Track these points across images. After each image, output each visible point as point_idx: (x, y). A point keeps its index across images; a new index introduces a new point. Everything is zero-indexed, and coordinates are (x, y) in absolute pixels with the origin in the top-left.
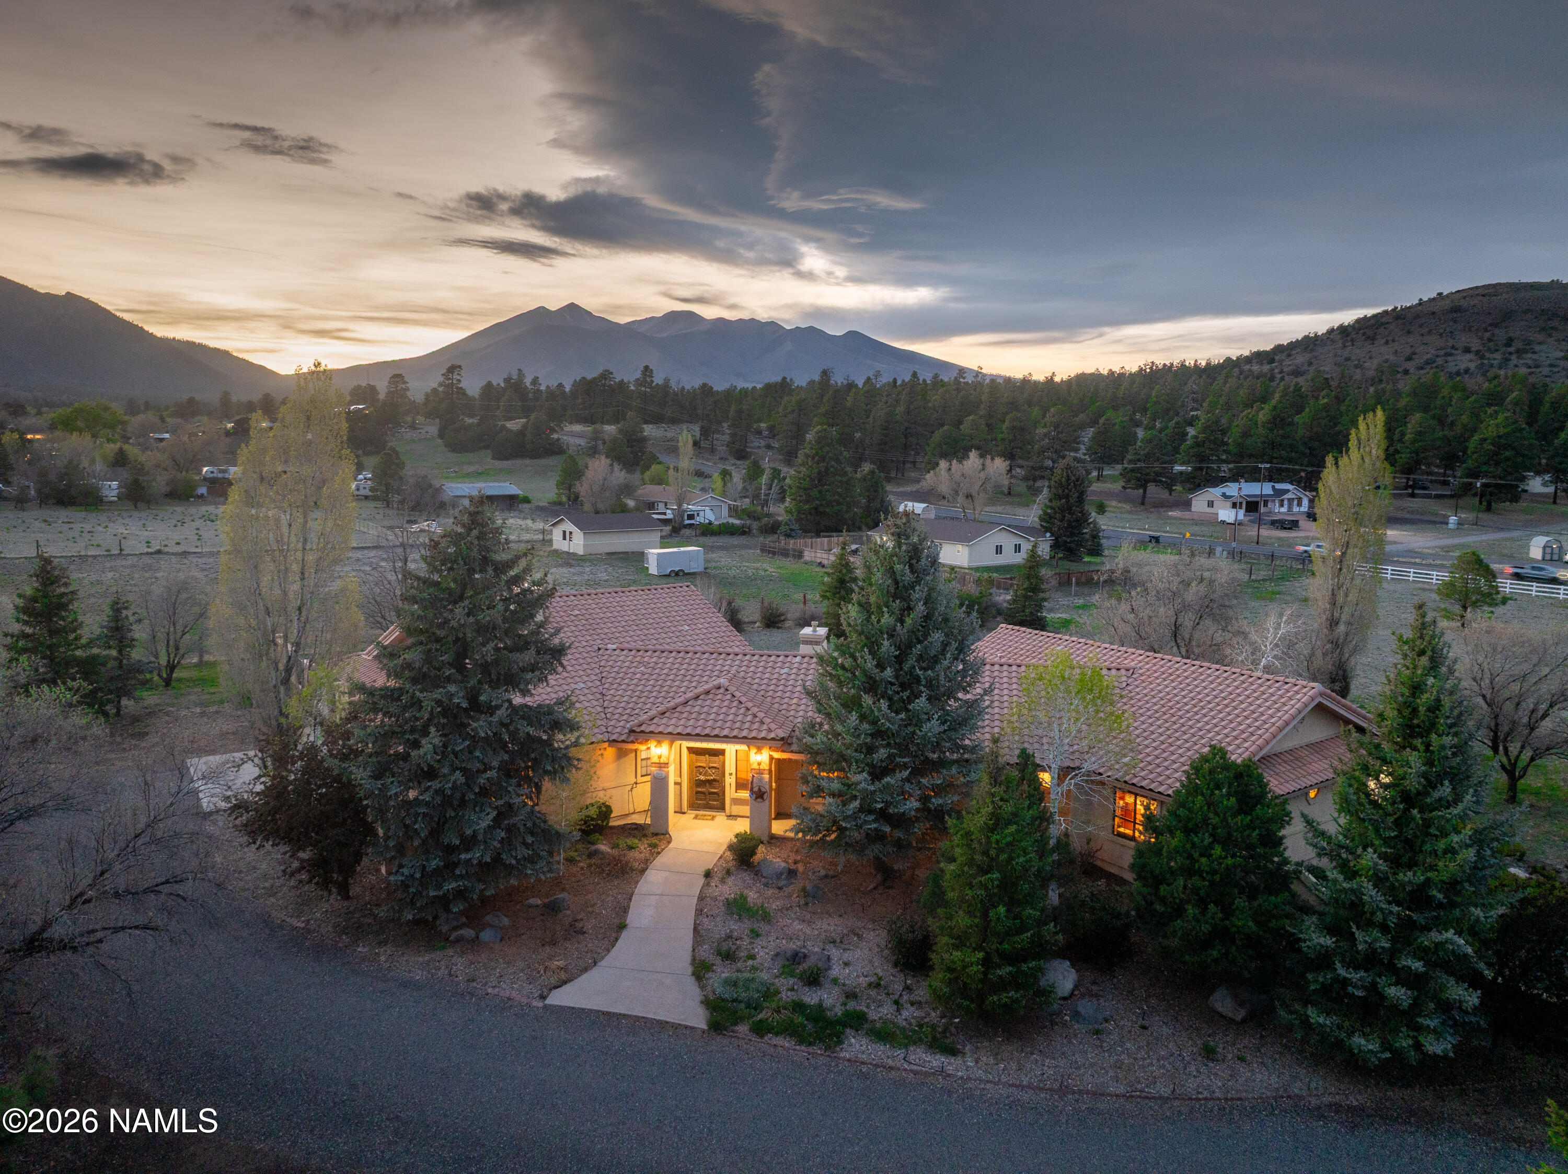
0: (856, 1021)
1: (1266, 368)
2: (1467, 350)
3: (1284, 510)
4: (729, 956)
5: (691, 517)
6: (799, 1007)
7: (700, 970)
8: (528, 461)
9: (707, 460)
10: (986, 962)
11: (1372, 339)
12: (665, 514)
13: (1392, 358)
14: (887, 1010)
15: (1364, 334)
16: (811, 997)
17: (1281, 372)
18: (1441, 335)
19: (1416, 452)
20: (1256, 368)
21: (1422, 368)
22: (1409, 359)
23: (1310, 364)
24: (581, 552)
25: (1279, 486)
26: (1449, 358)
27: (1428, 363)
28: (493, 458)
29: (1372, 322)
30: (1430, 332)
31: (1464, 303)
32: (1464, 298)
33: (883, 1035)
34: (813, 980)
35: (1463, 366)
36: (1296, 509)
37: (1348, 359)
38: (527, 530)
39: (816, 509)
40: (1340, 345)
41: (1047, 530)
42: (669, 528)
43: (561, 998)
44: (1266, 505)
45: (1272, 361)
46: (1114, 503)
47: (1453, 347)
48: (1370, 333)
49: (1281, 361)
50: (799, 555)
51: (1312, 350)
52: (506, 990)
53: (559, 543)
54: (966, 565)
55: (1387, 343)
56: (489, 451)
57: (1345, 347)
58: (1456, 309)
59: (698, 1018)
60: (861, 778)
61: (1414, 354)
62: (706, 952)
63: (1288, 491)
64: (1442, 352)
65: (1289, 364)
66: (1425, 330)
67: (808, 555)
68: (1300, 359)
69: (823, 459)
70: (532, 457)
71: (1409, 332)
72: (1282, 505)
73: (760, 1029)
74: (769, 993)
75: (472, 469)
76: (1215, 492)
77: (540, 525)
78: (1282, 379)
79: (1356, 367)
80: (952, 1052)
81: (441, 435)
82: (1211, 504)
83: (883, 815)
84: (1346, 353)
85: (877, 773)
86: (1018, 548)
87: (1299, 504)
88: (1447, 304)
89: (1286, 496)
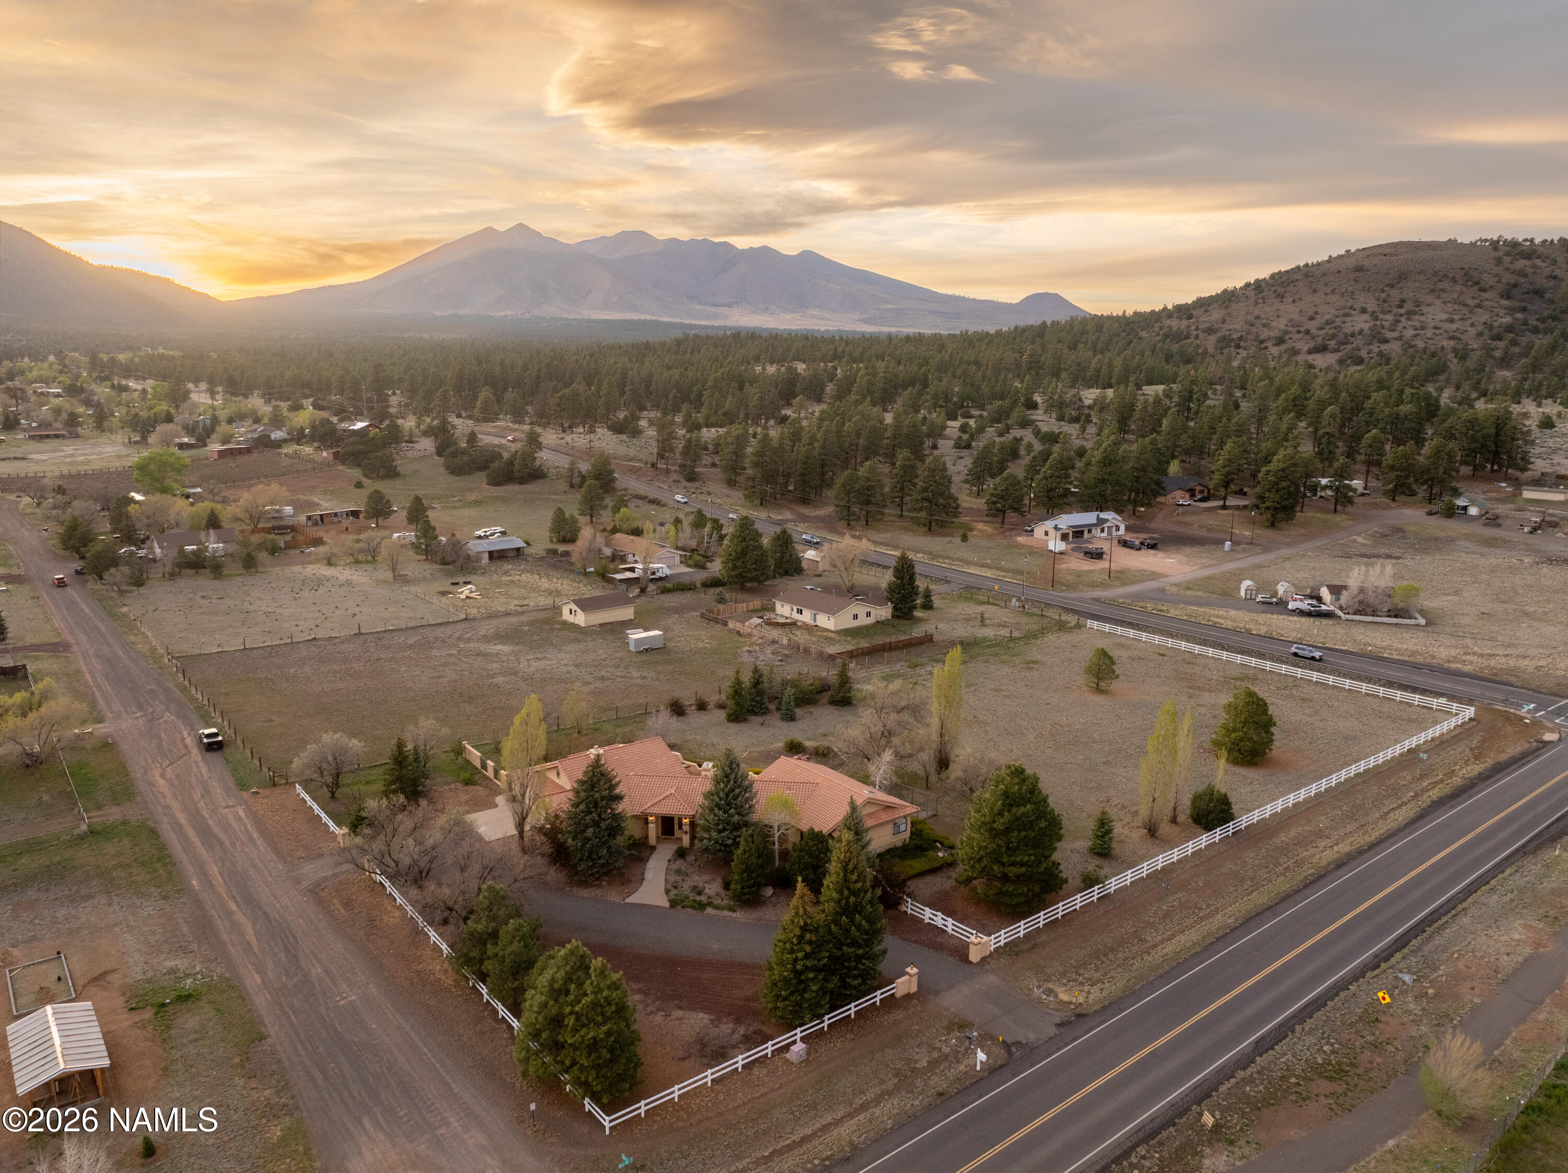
0: (710, 904)
1: (1184, 323)
2: (1364, 311)
3: (1105, 534)
4: (676, 887)
5: (654, 573)
6: (695, 901)
7: (667, 891)
8: (517, 487)
9: (663, 482)
10: (743, 888)
11: (1281, 297)
12: (632, 570)
13: (1296, 317)
14: (719, 901)
15: (1275, 291)
16: (698, 898)
17: (1197, 329)
18: (1342, 295)
19: (1228, 473)
20: (1175, 323)
21: (1321, 329)
22: (1311, 319)
23: (1224, 321)
24: (583, 625)
25: (1103, 515)
26: (1347, 319)
27: (1327, 323)
28: (489, 484)
29: (1285, 278)
30: (1333, 292)
31: (1367, 263)
32: (1368, 256)
33: (717, 907)
34: (699, 894)
35: (1357, 328)
36: (1114, 533)
37: (1258, 317)
38: (537, 590)
39: (740, 574)
40: (1252, 302)
41: (890, 600)
42: (638, 590)
43: (628, 900)
44: (1090, 531)
45: (1190, 317)
46: (980, 526)
47: (1351, 308)
48: (1280, 290)
49: (1197, 318)
50: (726, 624)
51: (1227, 307)
52: (613, 899)
53: (566, 615)
54: (833, 628)
55: (1294, 302)
56: (482, 475)
57: (1256, 303)
58: (1359, 269)
59: (667, 905)
60: (714, 834)
61: (1316, 313)
62: (669, 886)
63: (1107, 520)
64: (1341, 312)
65: (1205, 320)
66: (1329, 290)
67: (731, 625)
68: (1216, 314)
69: (744, 540)
70: (521, 483)
71: (1315, 291)
72: (1102, 531)
73: (684, 907)
74: (687, 897)
75: (472, 497)
76: (1049, 525)
77: (545, 584)
78: (1197, 337)
79: (1264, 325)
80: (734, 911)
81: (440, 452)
82: (1046, 534)
83: (722, 844)
84: (1257, 311)
85: (720, 832)
86: (869, 614)
87: (1118, 528)
88: (1351, 263)
89: (1106, 525)
